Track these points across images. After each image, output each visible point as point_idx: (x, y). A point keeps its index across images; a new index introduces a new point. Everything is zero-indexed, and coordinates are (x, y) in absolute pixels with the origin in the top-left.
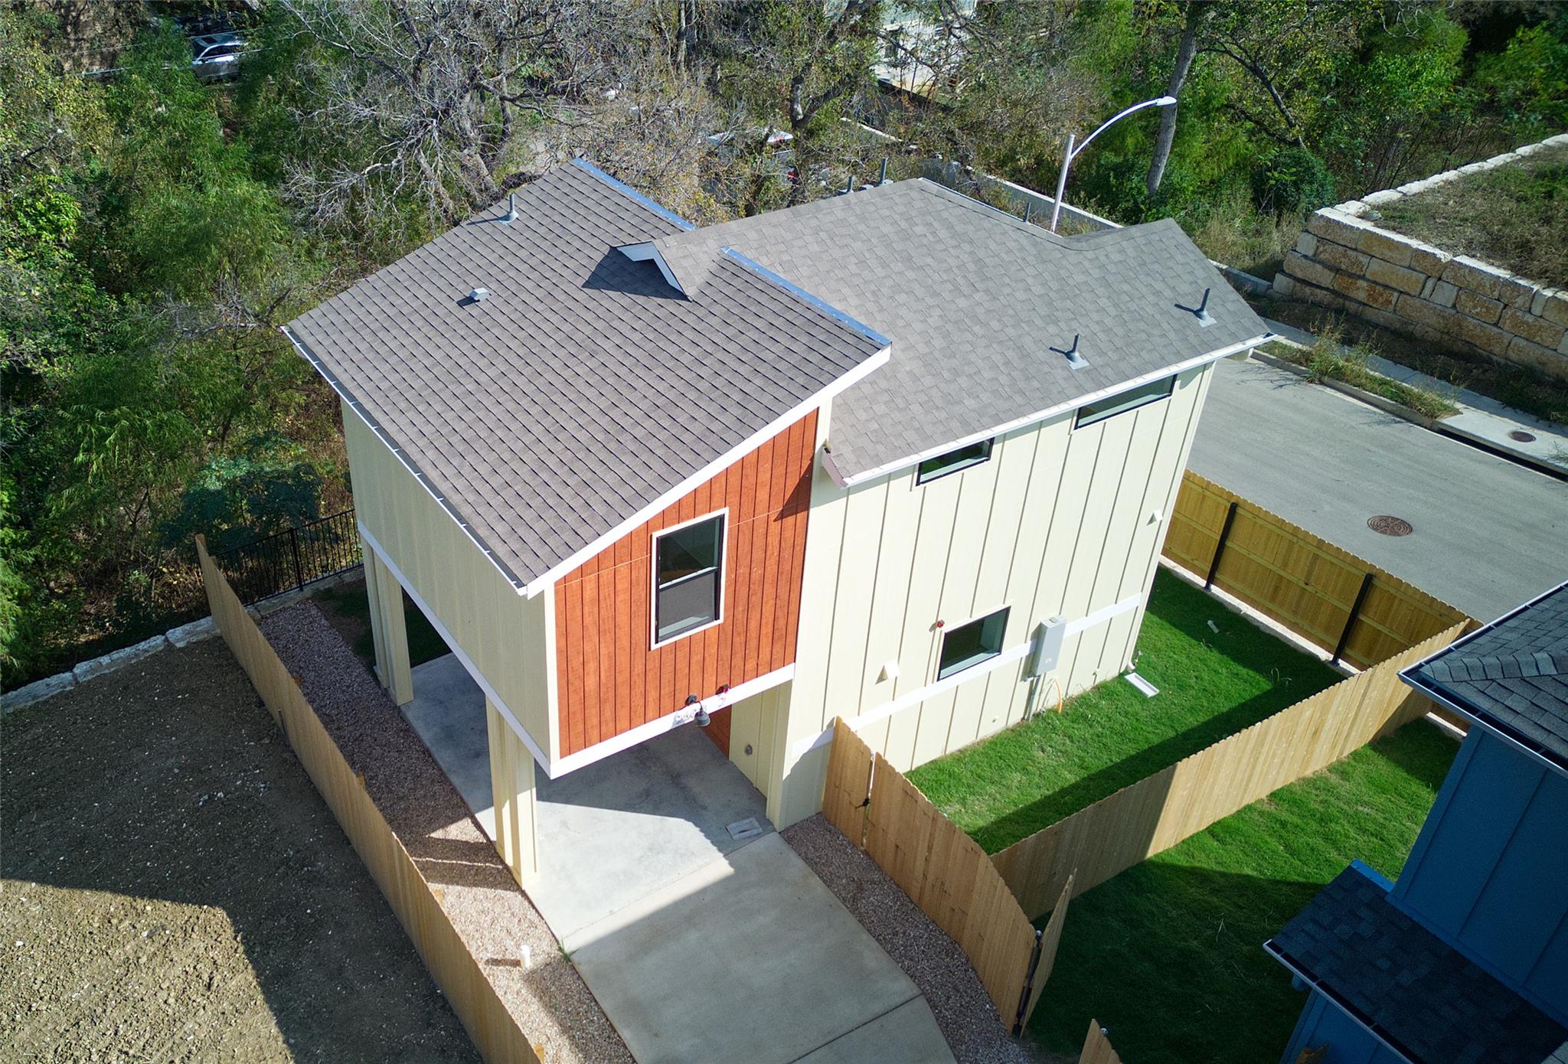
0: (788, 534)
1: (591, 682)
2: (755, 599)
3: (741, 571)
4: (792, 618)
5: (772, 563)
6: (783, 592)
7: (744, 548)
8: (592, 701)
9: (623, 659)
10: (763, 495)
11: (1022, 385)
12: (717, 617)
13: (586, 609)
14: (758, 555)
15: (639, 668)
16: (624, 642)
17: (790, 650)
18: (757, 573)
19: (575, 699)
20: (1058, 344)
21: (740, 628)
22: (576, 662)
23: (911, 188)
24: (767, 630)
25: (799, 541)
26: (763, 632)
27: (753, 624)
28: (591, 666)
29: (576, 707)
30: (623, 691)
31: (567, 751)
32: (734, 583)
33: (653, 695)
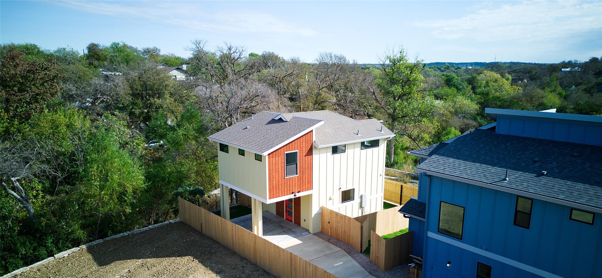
0: (309, 159)
1: (274, 182)
2: (304, 172)
3: (301, 165)
4: (311, 179)
5: (307, 164)
6: (309, 172)
7: (301, 160)
8: (274, 187)
9: (280, 179)
10: (304, 149)
11: (349, 137)
12: (297, 174)
13: (273, 166)
14: (304, 162)
15: (283, 182)
16: (280, 175)
17: (311, 186)
18: (304, 166)
19: (272, 185)
20: (355, 133)
21: (302, 178)
22: (272, 177)
23: (327, 111)
24: (307, 180)
25: (311, 161)
26: (306, 180)
27: (304, 178)
28: (274, 179)
29: (272, 188)
30: (280, 187)
31: (270, 198)
32: (300, 167)
33: (286, 189)
